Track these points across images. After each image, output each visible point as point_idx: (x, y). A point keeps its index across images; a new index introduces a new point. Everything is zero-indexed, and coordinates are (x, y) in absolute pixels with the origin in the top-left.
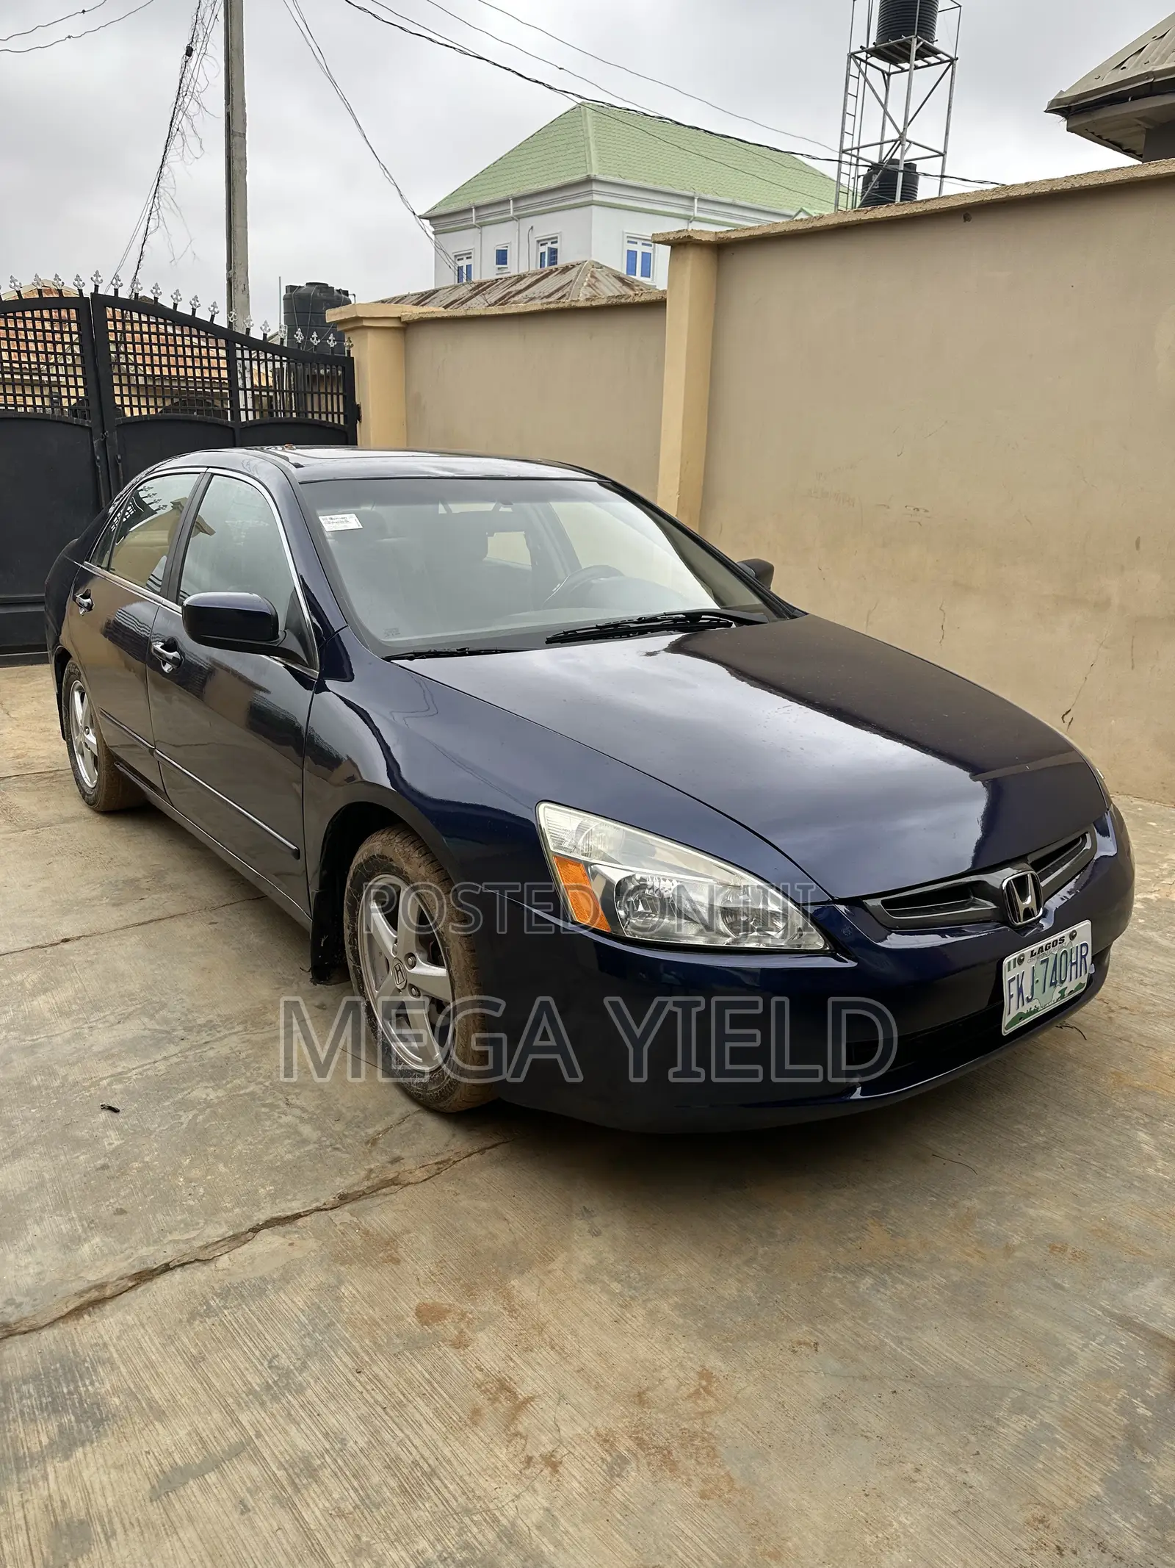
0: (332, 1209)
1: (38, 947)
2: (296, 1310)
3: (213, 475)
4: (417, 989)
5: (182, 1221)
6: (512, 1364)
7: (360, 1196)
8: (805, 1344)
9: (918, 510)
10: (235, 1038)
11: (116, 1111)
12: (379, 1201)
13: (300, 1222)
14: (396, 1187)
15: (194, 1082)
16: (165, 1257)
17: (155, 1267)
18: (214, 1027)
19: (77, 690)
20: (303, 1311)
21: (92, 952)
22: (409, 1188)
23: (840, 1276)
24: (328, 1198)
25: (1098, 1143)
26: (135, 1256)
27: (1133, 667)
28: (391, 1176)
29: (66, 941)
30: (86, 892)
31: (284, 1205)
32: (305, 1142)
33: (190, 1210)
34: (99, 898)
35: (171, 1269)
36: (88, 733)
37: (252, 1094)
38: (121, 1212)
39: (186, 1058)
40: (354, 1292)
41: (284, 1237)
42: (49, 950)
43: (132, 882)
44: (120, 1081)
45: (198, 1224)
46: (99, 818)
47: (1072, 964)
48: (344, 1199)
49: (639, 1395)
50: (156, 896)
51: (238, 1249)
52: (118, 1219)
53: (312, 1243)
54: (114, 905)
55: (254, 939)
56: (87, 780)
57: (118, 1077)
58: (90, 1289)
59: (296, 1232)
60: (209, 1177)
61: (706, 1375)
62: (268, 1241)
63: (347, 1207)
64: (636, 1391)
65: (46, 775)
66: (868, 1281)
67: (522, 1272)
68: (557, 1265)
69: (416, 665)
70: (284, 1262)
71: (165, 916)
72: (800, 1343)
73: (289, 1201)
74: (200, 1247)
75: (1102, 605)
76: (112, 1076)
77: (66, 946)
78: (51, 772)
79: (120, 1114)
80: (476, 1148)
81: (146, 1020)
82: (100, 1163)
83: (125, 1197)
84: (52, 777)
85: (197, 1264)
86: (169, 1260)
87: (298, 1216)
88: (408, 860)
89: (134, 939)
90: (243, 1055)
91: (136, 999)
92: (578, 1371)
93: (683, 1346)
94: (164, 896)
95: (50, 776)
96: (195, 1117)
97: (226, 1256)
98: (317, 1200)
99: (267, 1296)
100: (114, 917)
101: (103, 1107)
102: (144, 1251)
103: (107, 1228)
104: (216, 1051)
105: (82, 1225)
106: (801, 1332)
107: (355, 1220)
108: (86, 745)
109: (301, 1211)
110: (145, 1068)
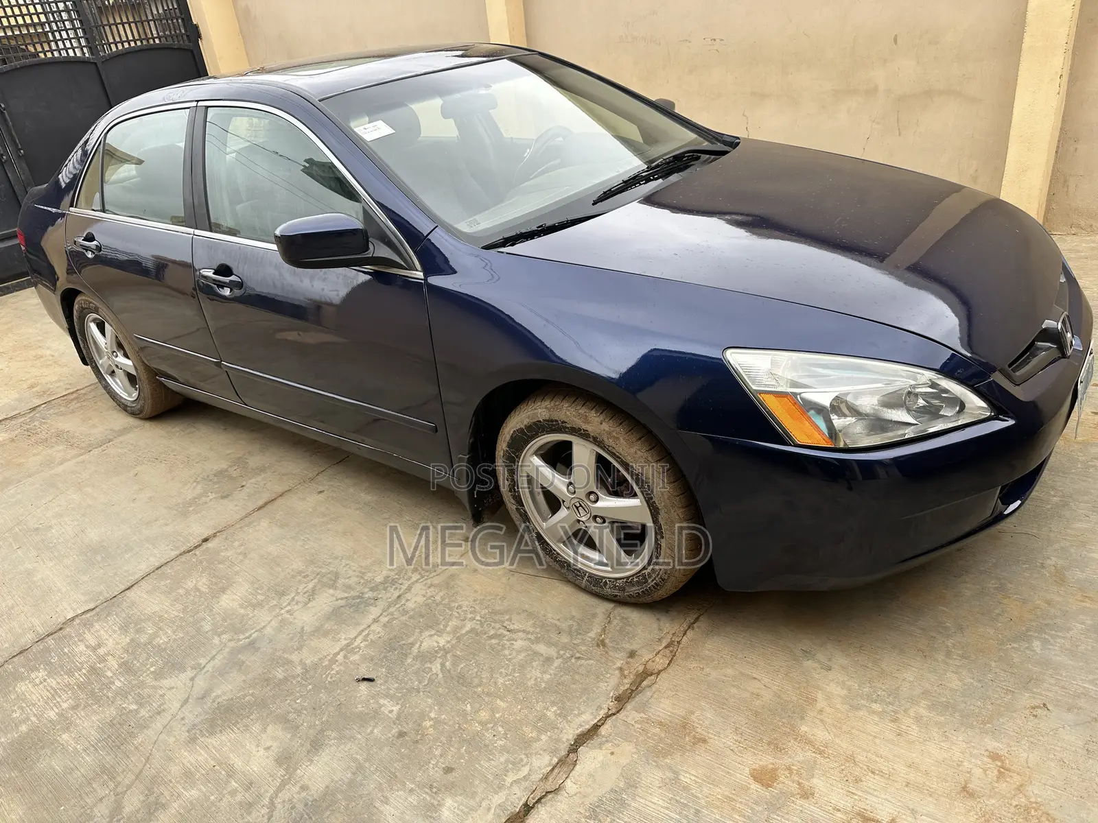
0: (618, 712)
1: (185, 552)
2: (662, 810)
3: (207, 107)
4: (601, 517)
5: (507, 761)
6: (856, 797)
7: (631, 693)
8: (1038, 707)
9: (715, 40)
10: (418, 586)
11: (372, 680)
12: (649, 694)
13: (603, 730)
14: (652, 677)
15: (416, 634)
16: (520, 799)
17: (518, 810)
18: (394, 582)
19: (91, 322)
20: (667, 808)
21: (236, 544)
22: (663, 675)
23: (1015, 646)
24: (608, 704)
25: (1092, 491)
26: (493, 806)
27: (900, 135)
28: (641, 668)
29: (206, 540)
30: (189, 493)
31: (578, 721)
32: (549, 660)
33: (504, 749)
34: (205, 494)
35: (532, 808)
36: (117, 356)
37: (472, 630)
38: (448, 770)
39: (392, 614)
40: (693, 778)
41: (601, 749)
42: (197, 552)
43: (220, 474)
44: (352, 651)
45: (522, 760)
48: (622, 700)
49: (964, 788)
50: (253, 480)
51: (573, 772)
52: (450, 777)
53: (628, 748)
54: (223, 497)
55: (366, 497)
56: (124, 395)
57: (348, 649)
59: (607, 741)
60: (497, 715)
61: (995, 757)
62: (590, 757)
63: (629, 706)
64: (959, 788)
65: (72, 397)
66: (1036, 644)
67: (802, 718)
68: (821, 704)
69: (520, 248)
70: (619, 771)
71: (274, 496)
72: (1033, 708)
73: (579, 715)
74: (541, 780)
75: (872, 92)
76: (341, 650)
77: (210, 545)
78: (72, 393)
79: (379, 682)
80: (685, 626)
81: (331, 591)
82: (395, 731)
83: (441, 756)
84: (76, 398)
85: (550, 796)
86: (524, 800)
87: (596, 727)
88: (587, 421)
89: (264, 523)
90: (438, 598)
91: (307, 576)
92: (907, 786)
93: (961, 738)
94: (259, 478)
95: (72, 399)
96: (443, 665)
97: (568, 780)
98: (600, 708)
99: (629, 805)
100: (229, 510)
101: (358, 680)
102: (498, 799)
103: (450, 788)
104: (413, 601)
105: (426, 793)
106: (1025, 699)
107: (642, 715)
108: (117, 366)
109: (596, 721)
110: (364, 634)
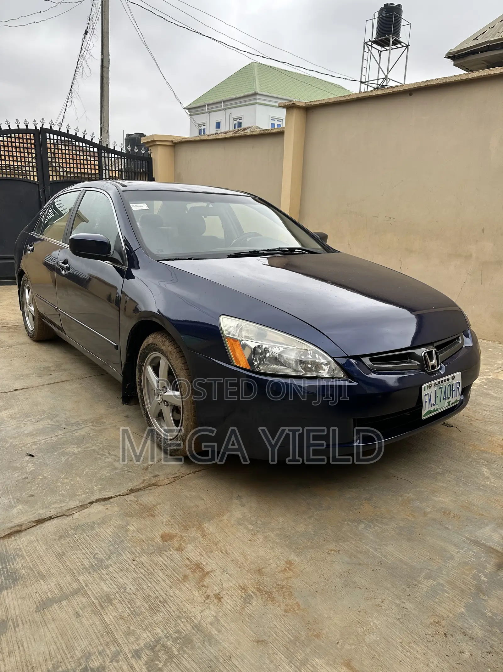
0: (126, 495)
1: (4, 392)
2: (107, 535)
3: (86, 190)
4: (167, 402)
5: (59, 499)
6: (203, 558)
7: (139, 490)
8: (335, 551)
9: (390, 218)
10: (88, 428)
11: (33, 456)
12: (147, 492)
13: (111, 500)
14: (155, 487)
15: (69, 445)
16: (50, 514)
17: (45, 518)
18: (79, 424)
19: (27, 288)
20: (110, 536)
21: (27, 394)
22: (161, 487)
23: (350, 524)
24: (124, 490)
25: (465, 472)
26: (36, 513)
27: (482, 283)
28: (154, 482)
29: (16, 390)
30: (26, 372)
31: (104, 494)
32: (116, 469)
33: (63, 495)
34: (33, 374)
35: (52, 519)
36: (31, 306)
37: (94, 450)
38: (32, 496)
39: (66, 435)
40: (134, 528)
41: (104, 506)
42: (9, 393)
43: (47, 368)
44: (36, 445)
45: (66, 501)
46: (34, 343)
47: (453, 391)
48: (132, 491)
49: (260, 570)
50: (57, 373)
51: (83, 511)
52: (30, 499)
53: (116, 509)
54: (38, 377)
55: (99, 390)
56: (30, 327)
57: (35, 443)
58: (15, 526)
59: (109, 504)
60: (72, 482)
61: (289, 563)
62: (97, 508)
63: (133, 494)
64: (258, 568)
66: (363, 525)
67: (209, 521)
68: (225, 518)
69: (170, 263)
70: (103, 516)
71: (60, 381)
72: (332, 550)
73: (108, 492)
74: (66, 510)
75: (468, 257)
76: (31, 443)
77: (17, 392)
78: (15, 326)
79: (35, 457)
80: (192, 472)
81: (49, 421)
82: (24, 476)
83: (34, 490)
84: (15, 328)
85: (64, 516)
86: (52, 515)
87: (111, 498)
88: (164, 345)
89: (46, 390)
90: (91, 435)
91: (45, 413)
92: (232, 561)
93: (280, 551)
94: (61, 373)
95: (13, 328)
96: (68, 459)
97: (78, 513)
98: (120, 492)
99: (95, 530)
100: (39, 381)
101: (27, 455)
102: (41, 511)
103: (26, 502)
104: (79, 433)
105: (14, 501)
106: (332, 546)
107: (136, 499)
108: (30, 312)
109: (112, 496)
110: (47, 439)
